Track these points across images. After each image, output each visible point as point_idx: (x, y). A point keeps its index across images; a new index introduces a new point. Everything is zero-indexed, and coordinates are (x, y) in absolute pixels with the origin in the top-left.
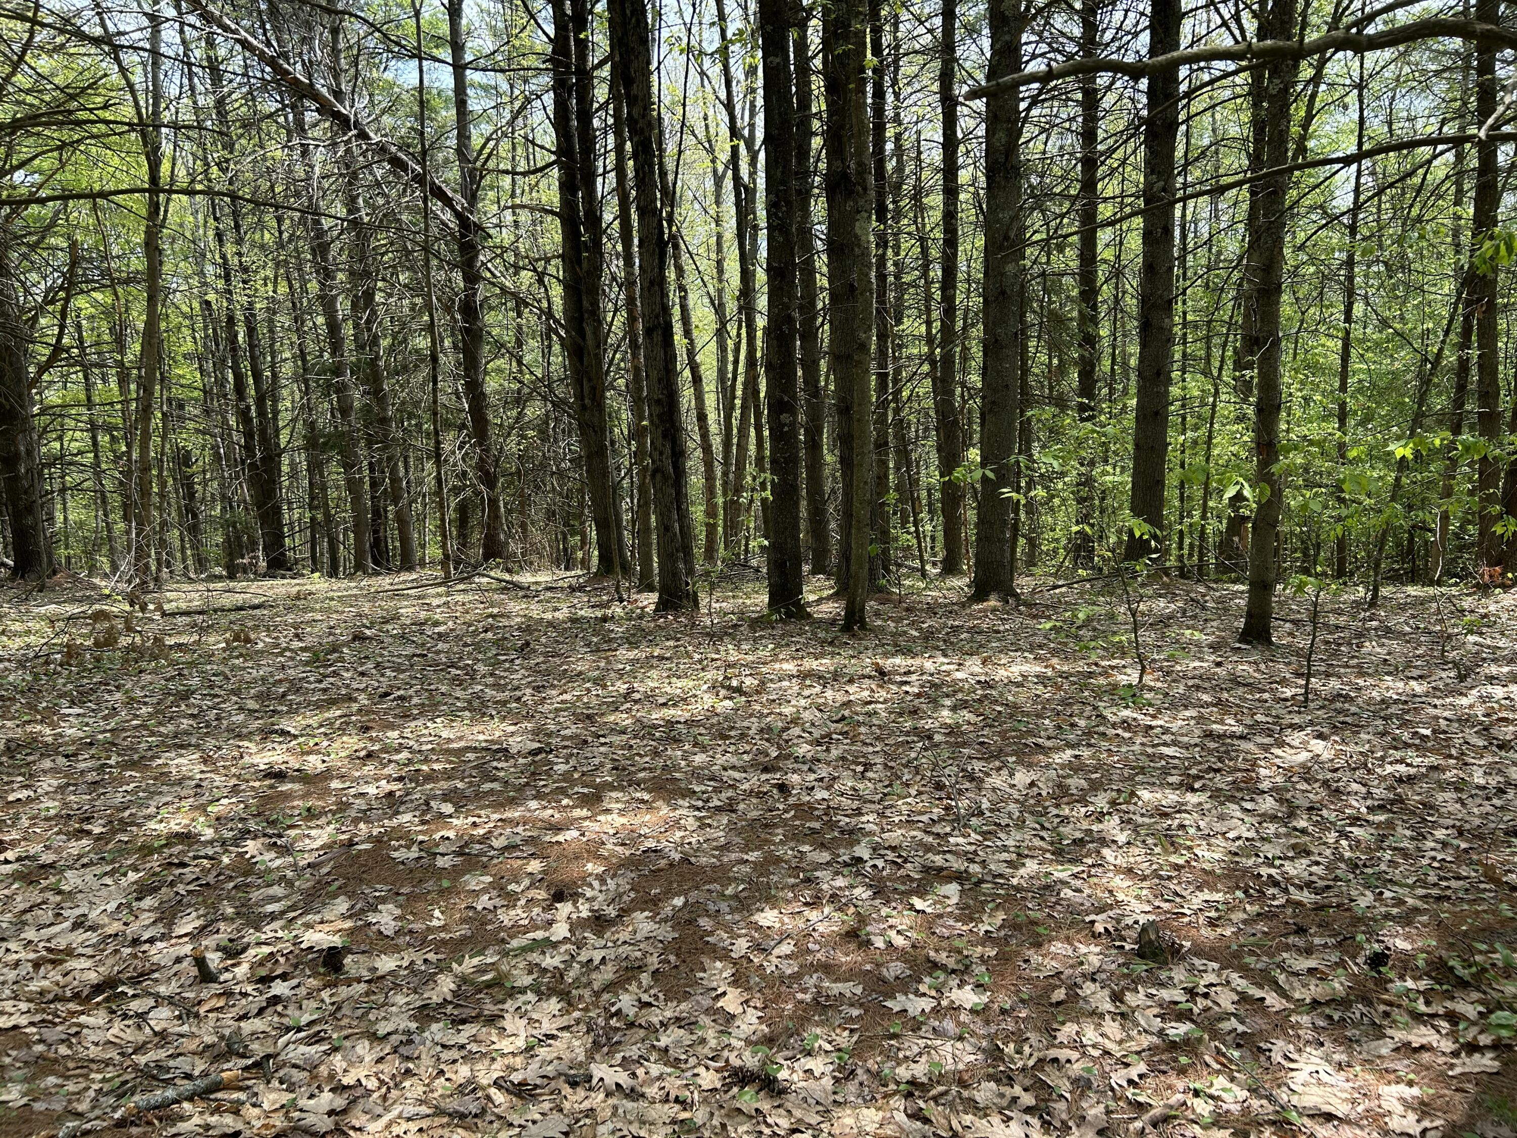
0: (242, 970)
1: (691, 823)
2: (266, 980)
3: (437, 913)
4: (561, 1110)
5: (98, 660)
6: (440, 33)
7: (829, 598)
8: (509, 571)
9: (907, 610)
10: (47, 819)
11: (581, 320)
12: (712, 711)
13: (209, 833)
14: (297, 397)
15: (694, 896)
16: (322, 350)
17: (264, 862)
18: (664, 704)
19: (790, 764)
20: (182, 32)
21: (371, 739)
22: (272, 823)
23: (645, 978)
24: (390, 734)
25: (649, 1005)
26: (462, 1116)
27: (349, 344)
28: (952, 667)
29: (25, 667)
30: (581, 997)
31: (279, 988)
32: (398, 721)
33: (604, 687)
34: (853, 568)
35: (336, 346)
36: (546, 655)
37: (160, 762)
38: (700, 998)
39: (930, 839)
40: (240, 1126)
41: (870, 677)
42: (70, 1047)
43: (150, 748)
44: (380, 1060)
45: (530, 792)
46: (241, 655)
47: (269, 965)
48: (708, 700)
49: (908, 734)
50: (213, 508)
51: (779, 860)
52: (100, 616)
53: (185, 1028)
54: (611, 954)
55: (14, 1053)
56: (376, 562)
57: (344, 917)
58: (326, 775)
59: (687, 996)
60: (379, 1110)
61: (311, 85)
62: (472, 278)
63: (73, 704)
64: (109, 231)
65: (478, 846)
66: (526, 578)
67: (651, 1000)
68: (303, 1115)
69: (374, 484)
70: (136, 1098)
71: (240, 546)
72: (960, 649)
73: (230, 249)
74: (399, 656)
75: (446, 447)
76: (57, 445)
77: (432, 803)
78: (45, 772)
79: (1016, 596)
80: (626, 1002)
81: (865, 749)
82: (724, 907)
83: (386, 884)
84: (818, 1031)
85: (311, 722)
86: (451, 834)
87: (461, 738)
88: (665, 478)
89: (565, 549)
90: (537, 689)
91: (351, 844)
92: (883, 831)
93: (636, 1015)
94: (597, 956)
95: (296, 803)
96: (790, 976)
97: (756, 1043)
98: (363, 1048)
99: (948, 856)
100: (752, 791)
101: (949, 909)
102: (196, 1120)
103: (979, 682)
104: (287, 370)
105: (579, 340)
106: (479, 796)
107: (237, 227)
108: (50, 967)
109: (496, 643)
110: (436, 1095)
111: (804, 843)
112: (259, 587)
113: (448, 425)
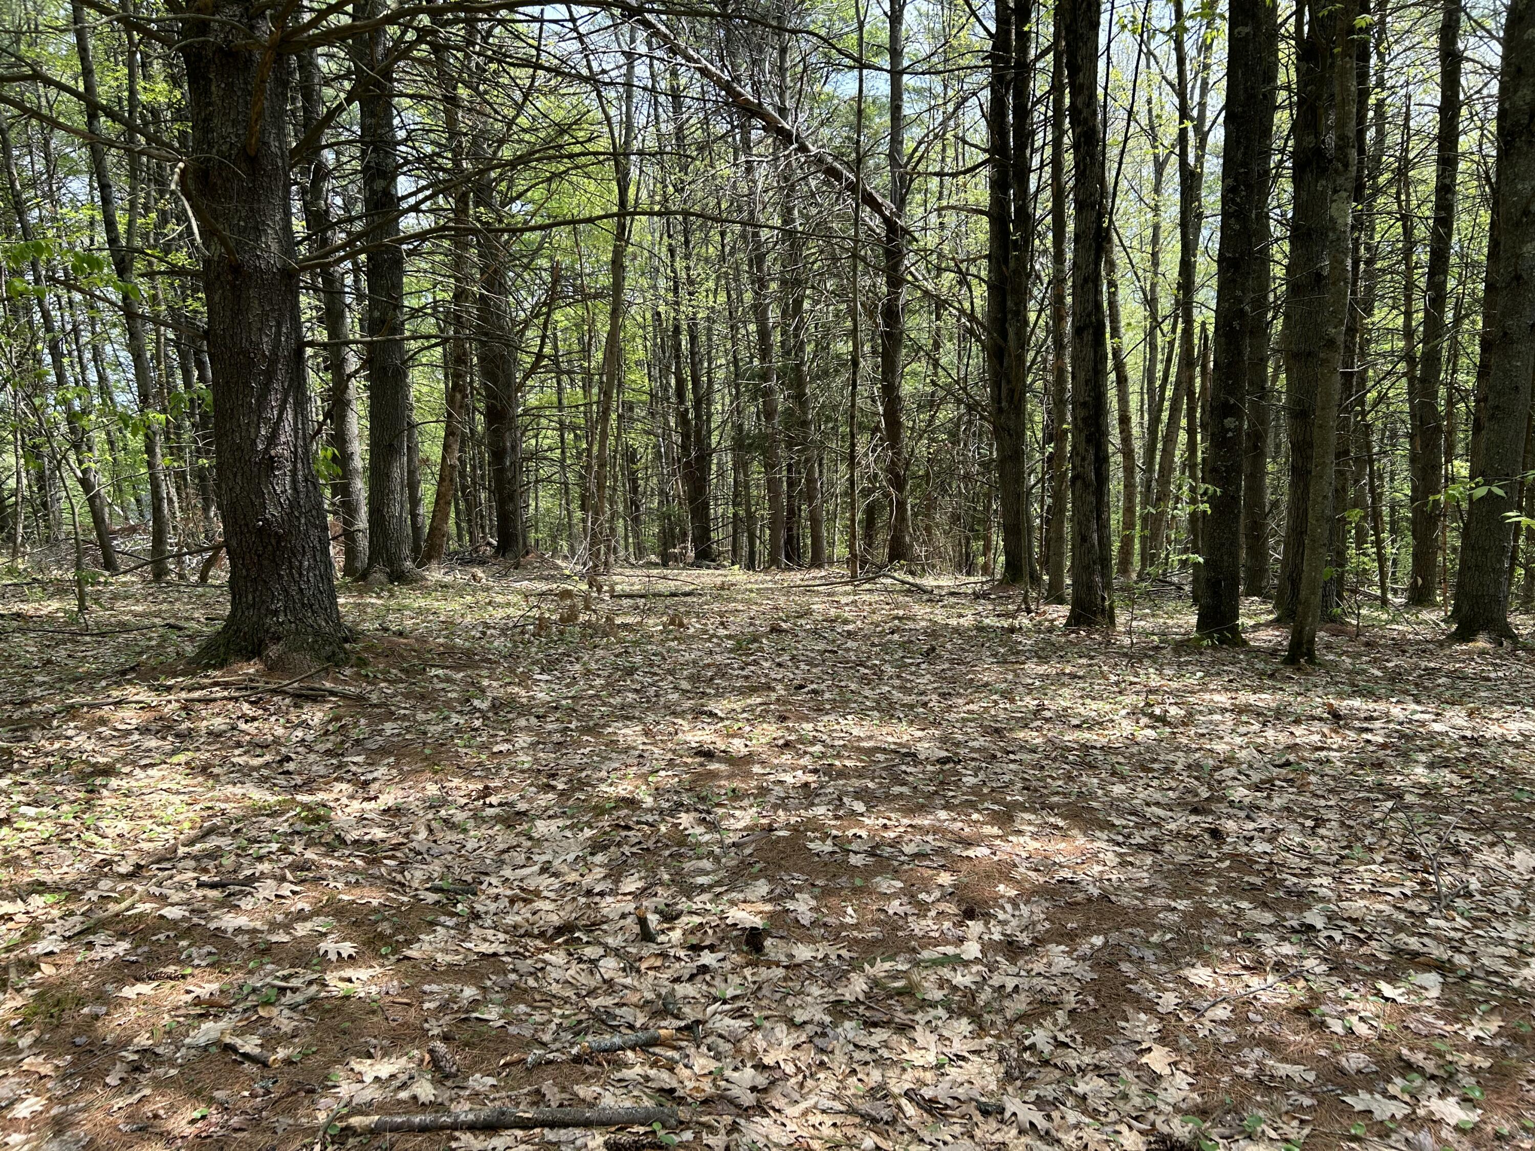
0: (676, 935)
1: (1111, 858)
2: (696, 948)
3: (850, 910)
4: (972, 1137)
5: (562, 633)
6: (879, 41)
7: (1268, 624)
8: (912, 573)
9: (1367, 644)
10: (522, 771)
11: (1004, 320)
12: (1132, 738)
13: (649, 802)
14: (727, 401)
15: (1114, 937)
16: (752, 357)
17: (695, 836)
18: (1078, 726)
19: (1223, 808)
20: (651, 66)
21: (788, 728)
22: (703, 799)
23: (1062, 1017)
24: (804, 725)
25: (1066, 1045)
26: (874, 1120)
27: (777, 349)
28: (1427, 716)
29: (506, 635)
30: (993, 1023)
31: (707, 958)
32: (813, 715)
33: (1012, 701)
34: (1303, 594)
35: (765, 352)
36: (951, 661)
37: (610, 730)
38: (1121, 1049)
39: (1402, 917)
40: (675, 1084)
41: (1320, 719)
42: (537, 979)
43: (602, 717)
44: (797, 1047)
45: (939, 801)
46: (676, 638)
47: (699, 934)
48: (1127, 727)
49: (1370, 790)
50: (651, 502)
51: (1212, 913)
52: (566, 594)
53: (628, 981)
54: (1024, 983)
55: (494, 978)
56: (788, 557)
57: (765, 900)
58: (749, 759)
59: (1107, 1044)
60: (796, 1096)
61: (760, 104)
62: (895, 282)
63: (543, 671)
64: (584, 251)
65: (889, 849)
66: (928, 581)
67: (1067, 1040)
68: (729, 1086)
69: (791, 484)
70: (589, 1038)
71: (673, 536)
72: (1438, 697)
73: (679, 264)
74: (812, 650)
75: (860, 449)
76: (533, 442)
77: (845, 799)
78: (521, 729)
79: (1514, 638)
80: (1040, 1037)
81: (1315, 802)
82: (1148, 954)
83: (803, 873)
84: (1261, 1113)
85: (735, 706)
86: (864, 834)
87: (870, 738)
88: (1086, 485)
89: (968, 554)
90: (943, 695)
91: (771, 829)
92: (1340, 898)
93: (1052, 1054)
94: (1010, 983)
95: (722, 783)
96: (1226, 1045)
97: (1186, 1113)
98: (781, 1030)
99: (1426, 940)
100: (1179, 833)
101: (1427, 1003)
102: (638, 1069)
103: (1464, 738)
104: (721, 374)
105: (1000, 342)
106: (889, 798)
107: (687, 242)
108: (522, 904)
109: (902, 645)
110: (849, 1093)
111: (1242, 899)
112: (689, 576)
113: (862, 428)
